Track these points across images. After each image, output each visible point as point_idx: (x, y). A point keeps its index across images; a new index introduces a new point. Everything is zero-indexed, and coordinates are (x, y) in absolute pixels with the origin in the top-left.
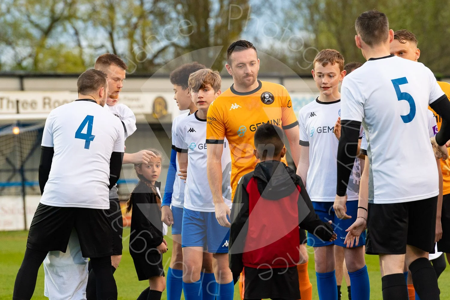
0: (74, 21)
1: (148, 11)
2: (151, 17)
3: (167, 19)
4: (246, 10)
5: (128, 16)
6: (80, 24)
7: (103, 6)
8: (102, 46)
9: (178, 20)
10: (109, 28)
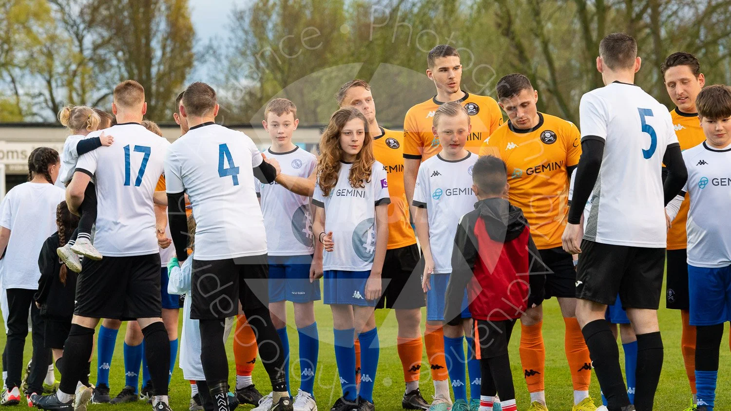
0: (10, 68)
1: (88, 58)
2: (91, 64)
3: (108, 67)
4: (191, 57)
5: (67, 63)
6: (17, 72)
7: (42, 52)
8: (40, 94)
9: (120, 68)
10: (48, 77)
